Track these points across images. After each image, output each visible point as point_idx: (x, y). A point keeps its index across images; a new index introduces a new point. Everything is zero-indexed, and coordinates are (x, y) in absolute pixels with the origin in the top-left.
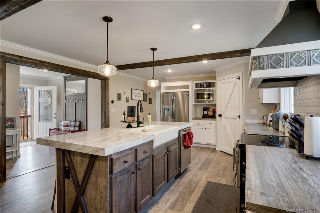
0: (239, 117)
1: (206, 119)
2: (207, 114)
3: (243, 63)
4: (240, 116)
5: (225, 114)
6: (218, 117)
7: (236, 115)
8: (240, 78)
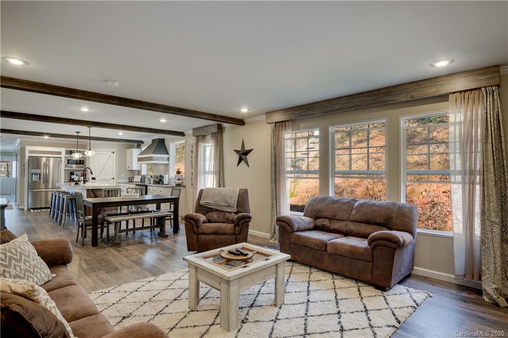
0: (113, 179)
5: (99, 177)
6: (91, 179)
8: (114, 153)
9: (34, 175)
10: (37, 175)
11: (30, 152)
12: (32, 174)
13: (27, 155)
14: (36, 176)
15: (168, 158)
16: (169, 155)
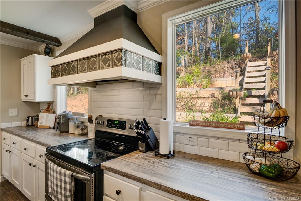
15: (160, 64)
16: (162, 55)
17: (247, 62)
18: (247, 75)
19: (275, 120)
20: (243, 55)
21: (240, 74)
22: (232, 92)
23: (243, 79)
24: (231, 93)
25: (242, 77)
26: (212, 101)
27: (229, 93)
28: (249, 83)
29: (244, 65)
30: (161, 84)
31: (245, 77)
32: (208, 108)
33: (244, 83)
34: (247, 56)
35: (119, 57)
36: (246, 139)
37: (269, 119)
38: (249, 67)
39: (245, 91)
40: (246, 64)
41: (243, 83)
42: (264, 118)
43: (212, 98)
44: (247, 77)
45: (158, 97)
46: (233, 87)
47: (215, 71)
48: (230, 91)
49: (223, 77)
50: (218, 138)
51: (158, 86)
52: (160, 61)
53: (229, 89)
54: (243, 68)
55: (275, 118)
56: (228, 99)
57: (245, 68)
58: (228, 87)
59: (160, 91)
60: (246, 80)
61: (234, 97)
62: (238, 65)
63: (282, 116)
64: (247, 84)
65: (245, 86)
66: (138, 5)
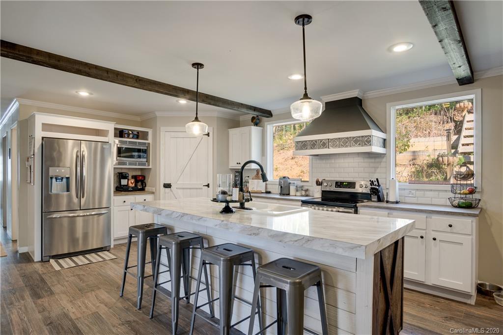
0: (208, 186)
1: (130, 193)
2: (126, 184)
3: (216, 116)
4: (209, 184)
5: (178, 183)
6: (163, 187)
7: (201, 183)
8: (210, 135)
9: (54, 180)
10: (62, 179)
11: (46, 127)
12: (52, 178)
13: (39, 134)
14: (59, 182)
15: (385, 140)
16: (386, 133)
17: (465, 115)
18: (464, 133)
19: (466, 176)
20: (459, 104)
21: (454, 131)
22: (442, 157)
23: (458, 139)
24: (441, 159)
25: (457, 136)
26: (413, 170)
27: (438, 158)
28: (468, 145)
29: (461, 119)
30: (385, 154)
31: (462, 137)
32: (407, 178)
33: (460, 145)
34: (464, 106)
35: (368, 140)
36: (450, 190)
37: (463, 176)
38: (468, 122)
39: (461, 157)
40: (464, 117)
41: (458, 144)
42: (460, 175)
43: (413, 165)
44: (465, 137)
45: (383, 164)
46: (444, 151)
47: (416, 127)
48: (439, 156)
49: (429, 136)
50: (431, 190)
51: (383, 156)
52: (385, 138)
53: (438, 154)
54: (458, 123)
55: (466, 175)
56: (436, 167)
57: (462, 122)
58: (436, 150)
59: (384, 160)
60: (463, 141)
61: (445, 164)
62: (451, 118)
63: (470, 173)
64: (464, 147)
65: (461, 149)
66: (364, 94)
